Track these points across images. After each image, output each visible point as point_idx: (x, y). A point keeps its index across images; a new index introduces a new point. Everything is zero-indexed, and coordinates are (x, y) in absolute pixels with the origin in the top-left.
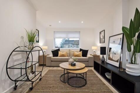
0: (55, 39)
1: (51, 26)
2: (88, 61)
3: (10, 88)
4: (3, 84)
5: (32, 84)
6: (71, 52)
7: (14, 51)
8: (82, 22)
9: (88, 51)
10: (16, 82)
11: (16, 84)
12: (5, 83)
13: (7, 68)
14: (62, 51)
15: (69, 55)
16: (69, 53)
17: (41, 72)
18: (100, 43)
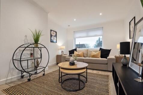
0: (75, 39)
1: (69, 26)
2: (107, 64)
3: (17, 76)
4: (12, 71)
5: (30, 76)
6: (88, 52)
7: (20, 47)
8: (101, 14)
9: (111, 51)
10: (23, 72)
11: (22, 74)
12: (13, 71)
13: (13, 60)
14: (79, 51)
15: (85, 55)
16: (86, 53)
17: (44, 67)
18: (130, 38)
